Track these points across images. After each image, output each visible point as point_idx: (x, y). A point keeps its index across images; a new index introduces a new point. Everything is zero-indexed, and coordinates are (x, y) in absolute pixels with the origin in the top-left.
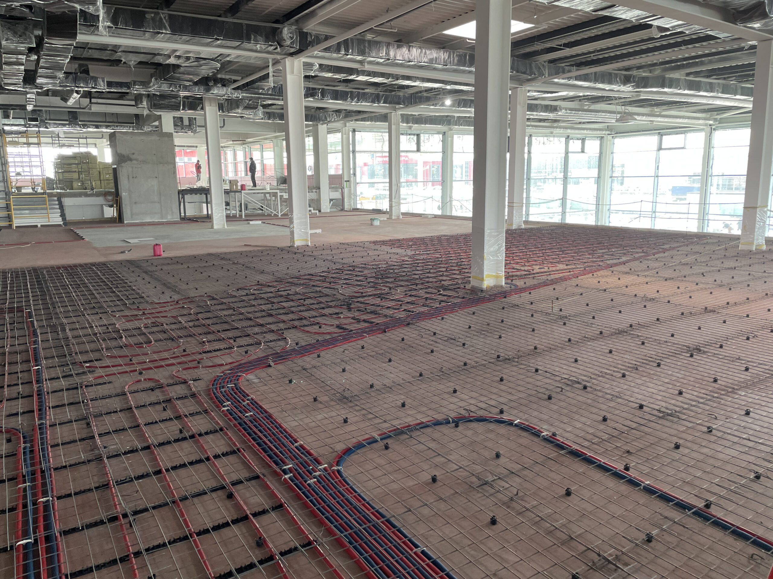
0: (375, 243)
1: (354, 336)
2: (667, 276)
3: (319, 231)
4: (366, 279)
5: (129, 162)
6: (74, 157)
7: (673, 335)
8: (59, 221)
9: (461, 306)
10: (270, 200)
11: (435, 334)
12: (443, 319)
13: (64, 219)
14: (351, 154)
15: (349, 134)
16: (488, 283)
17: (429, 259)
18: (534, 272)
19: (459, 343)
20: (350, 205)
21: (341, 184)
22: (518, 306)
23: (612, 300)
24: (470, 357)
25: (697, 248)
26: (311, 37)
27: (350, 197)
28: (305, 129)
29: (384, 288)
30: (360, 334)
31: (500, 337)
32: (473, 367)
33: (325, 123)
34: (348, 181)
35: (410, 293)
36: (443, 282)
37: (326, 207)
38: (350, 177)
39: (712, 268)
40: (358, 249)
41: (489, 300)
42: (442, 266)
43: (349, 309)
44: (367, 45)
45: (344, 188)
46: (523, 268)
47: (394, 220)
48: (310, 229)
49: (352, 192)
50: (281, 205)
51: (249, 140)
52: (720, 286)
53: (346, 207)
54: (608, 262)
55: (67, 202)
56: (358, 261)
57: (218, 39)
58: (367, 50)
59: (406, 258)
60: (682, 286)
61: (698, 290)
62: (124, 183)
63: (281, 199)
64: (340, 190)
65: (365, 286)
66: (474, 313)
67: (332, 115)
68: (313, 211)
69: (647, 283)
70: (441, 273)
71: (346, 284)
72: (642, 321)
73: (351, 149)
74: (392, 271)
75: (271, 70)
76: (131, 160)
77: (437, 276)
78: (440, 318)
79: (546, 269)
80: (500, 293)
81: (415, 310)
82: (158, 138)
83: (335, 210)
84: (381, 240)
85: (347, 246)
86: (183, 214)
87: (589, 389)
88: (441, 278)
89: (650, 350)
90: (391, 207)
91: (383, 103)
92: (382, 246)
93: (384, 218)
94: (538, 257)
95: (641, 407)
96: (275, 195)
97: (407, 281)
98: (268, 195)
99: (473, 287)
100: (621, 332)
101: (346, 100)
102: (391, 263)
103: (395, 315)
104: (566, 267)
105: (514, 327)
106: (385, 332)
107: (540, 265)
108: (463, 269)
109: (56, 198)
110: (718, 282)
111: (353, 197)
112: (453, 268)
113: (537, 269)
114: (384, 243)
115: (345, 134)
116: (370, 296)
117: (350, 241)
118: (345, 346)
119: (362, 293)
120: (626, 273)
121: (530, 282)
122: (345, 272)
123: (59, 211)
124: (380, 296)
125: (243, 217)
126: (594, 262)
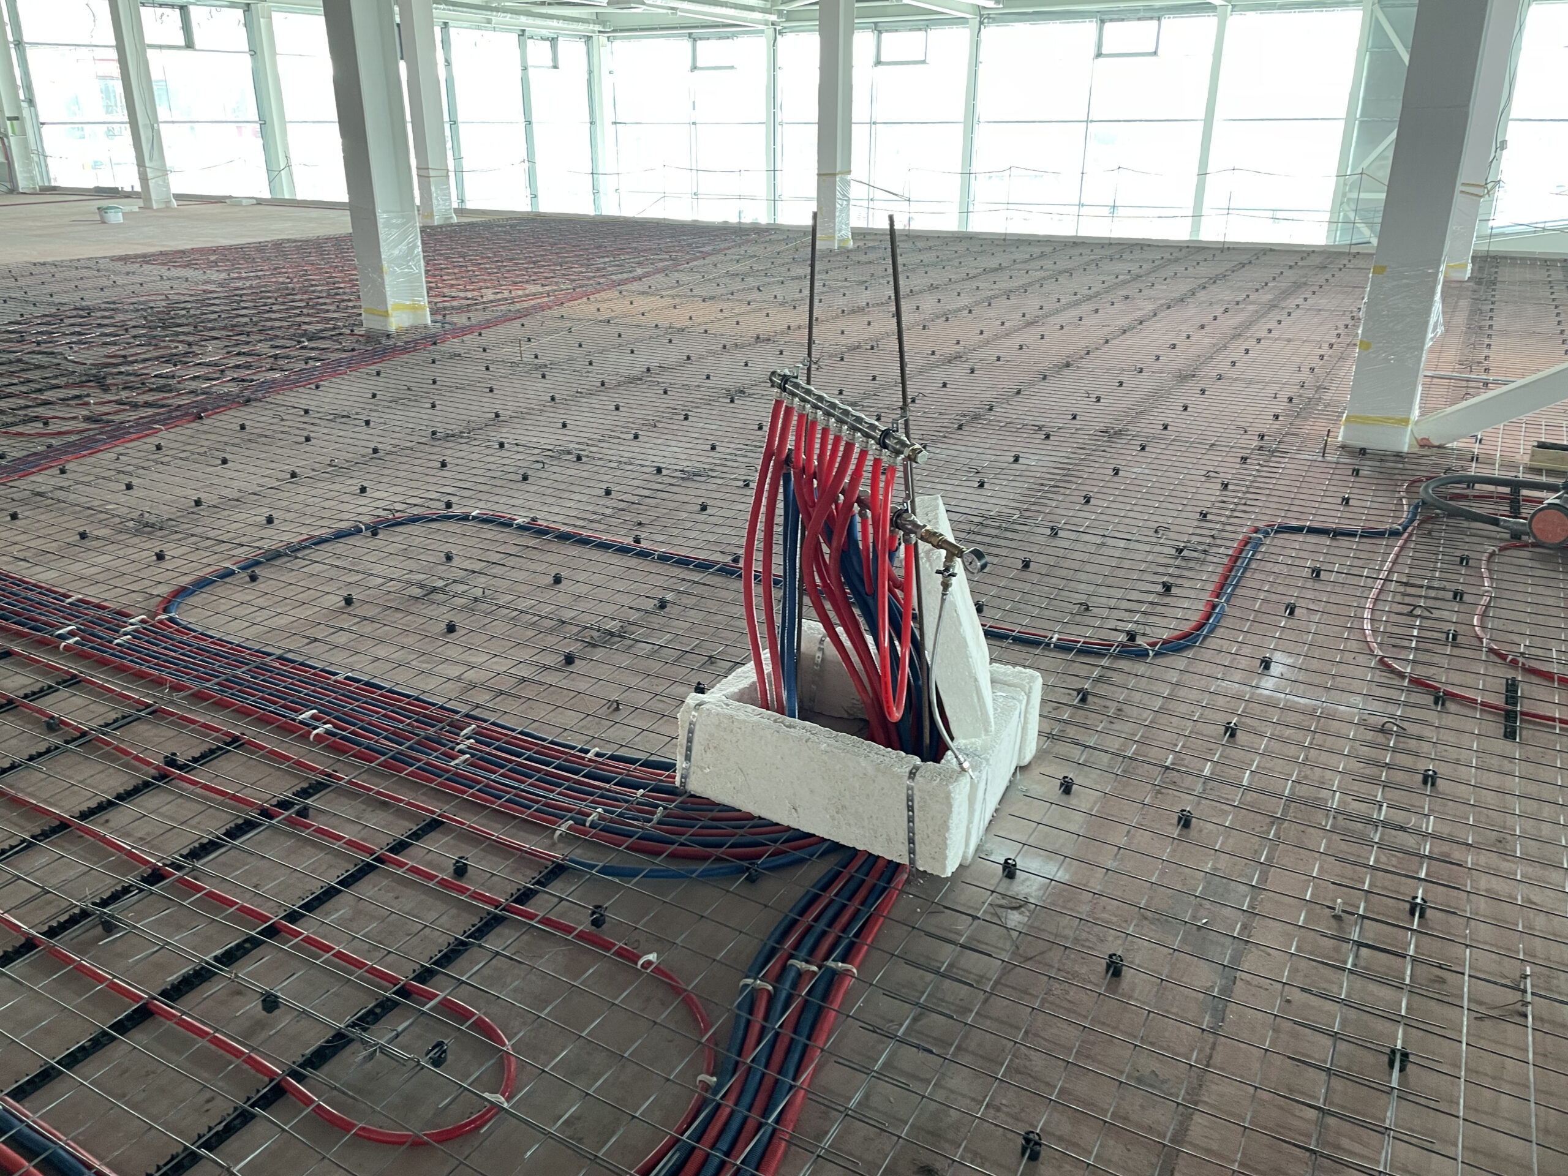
0: (124, 259)
1: (131, 430)
2: (704, 294)
4: (126, 330)
7: (708, 377)
9: (352, 365)
11: (306, 412)
12: (317, 387)
14: (13, 49)
16: (397, 321)
17: (265, 286)
18: (485, 300)
19: (357, 422)
20: (32, 178)
22: (459, 355)
23: (620, 336)
24: (381, 439)
25: (753, 249)
27: (27, 159)
29: (173, 345)
30: (145, 427)
31: (434, 406)
32: (391, 453)
34: (16, 118)
35: (237, 350)
36: (304, 327)
38: (19, 108)
39: (772, 280)
40: (84, 273)
41: (405, 350)
42: (298, 297)
43: (106, 389)
45: (7, 136)
46: (462, 295)
47: (158, 210)
49: (33, 147)
52: (782, 304)
53: (22, 184)
54: (614, 278)
56: (93, 299)
59: (210, 287)
60: (727, 306)
61: (748, 312)
65: (128, 343)
66: (378, 374)
69: (675, 307)
70: (298, 311)
71: (80, 342)
72: (665, 364)
74: (184, 312)
77: (290, 317)
78: (313, 386)
79: (506, 294)
80: (425, 338)
81: (255, 378)
84: (139, 252)
85: (53, 269)
87: (584, 459)
88: (298, 319)
89: (676, 399)
90: (144, 179)
92: (145, 266)
93: (134, 206)
94: (490, 274)
95: (659, 470)
97: (224, 328)
99: (368, 330)
100: (634, 380)
102: (176, 297)
103: (214, 389)
104: (541, 289)
105: (457, 388)
106: (201, 418)
107: (495, 287)
108: (343, 301)
110: (780, 298)
111: (36, 159)
112: (321, 301)
113: (489, 295)
114: (146, 259)
116: (145, 360)
117: (59, 259)
118: (119, 449)
119: (125, 357)
120: (643, 293)
121: (477, 317)
122: (68, 321)
124: (169, 360)
126: (589, 278)
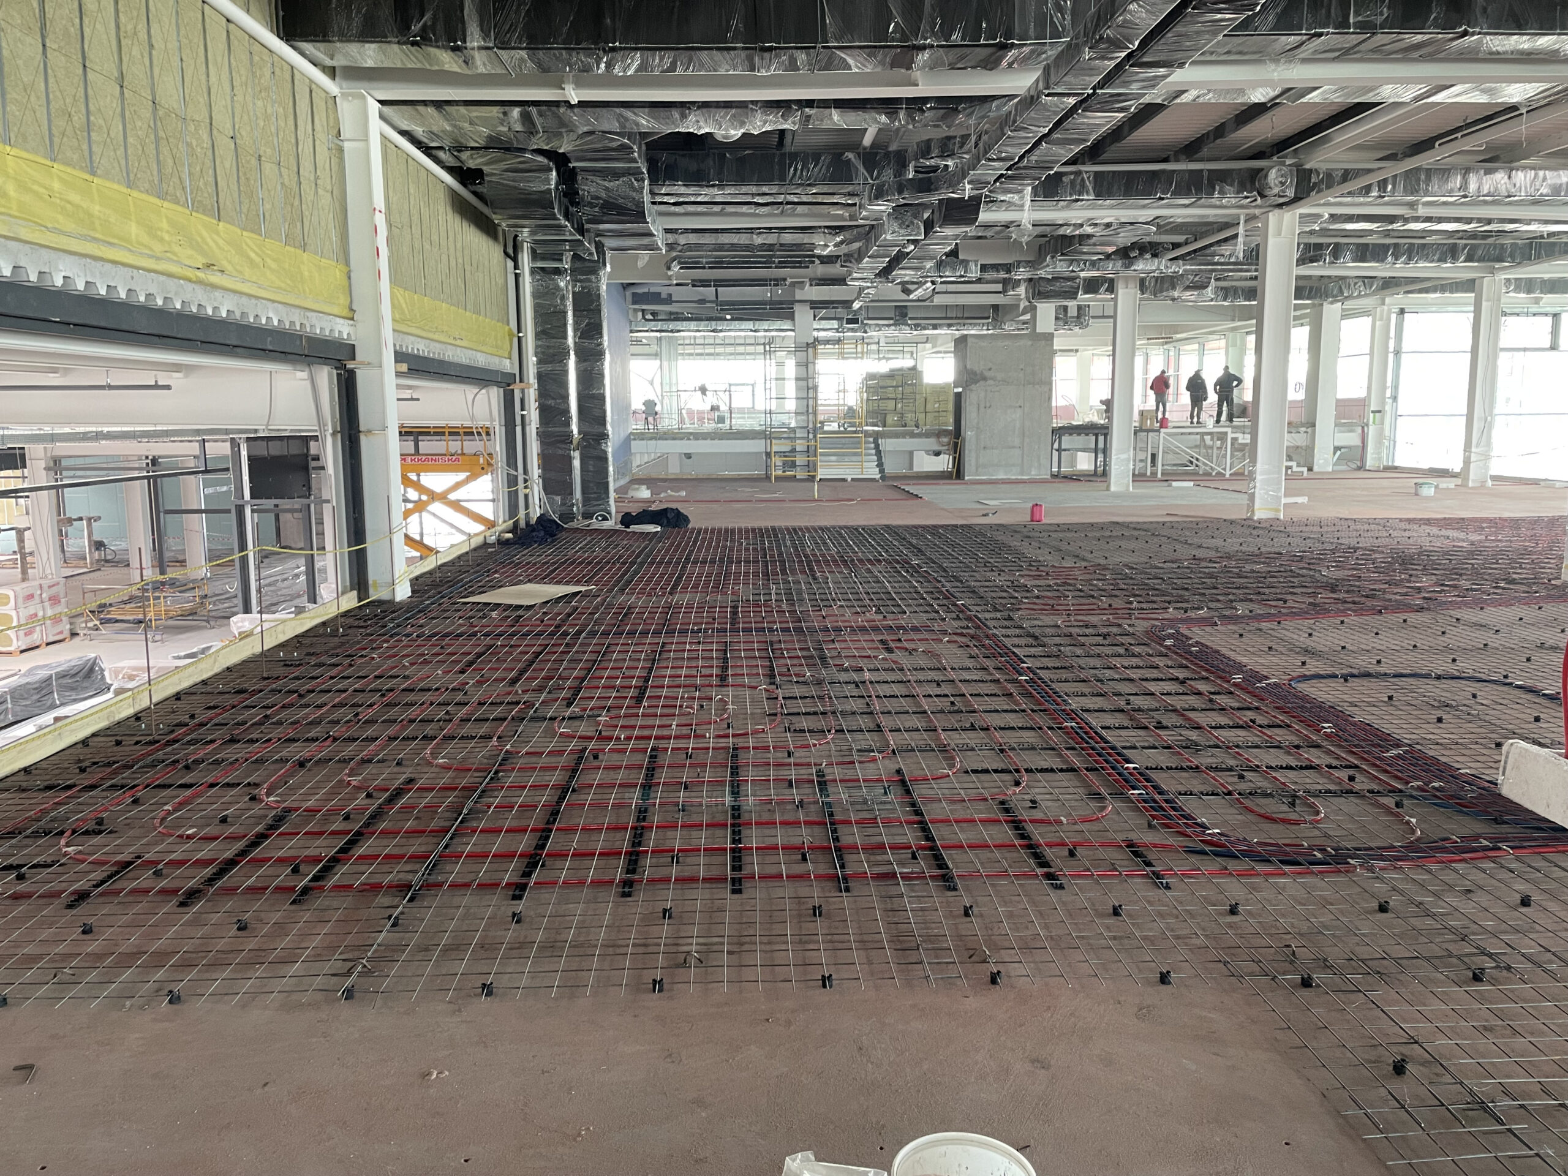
0: (1410, 521)
1: (1332, 612)
3: (1301, 500)
5: (982, 383)
6: (891, 375)
8: (873, 473)
9: (1523, 601)
10: (1212, 448)
11: (1458, 620)
13: (882, 471)
14: (1391, 356)
15: (1389, 319)
19: (1489, 630)
20: (1379, 459)
21: (1362, 416)
24: (1496, 641)
26: (1318, 176)
27: (1379, 444)
28: (1293, 313)
33: (1339, 301)
34: (1379, 412)
37: (1324, 460)
38: (1383, 403)
40: (1372, 527)
43: (1333, 591)
44: (1423, 177)
45: (1367, 425)
47: (1472, 488)
48: (1285, 496)
49: (1387, 433)
50: (1232, 456)
51: (1179, 336)
53: (1370, 463)
55: (886, 444)
56: (1366, 543)
57: (1163, 199)
58: (1423, 186)
59: (1462, 544)
62: (970, 416)
63: (1232, 444)
64: (1359, 430)
65: (1368, 570)
66: (1539, 608)
67: (1355, 284)
68: (1295, 469)
71: (1337, 566)
73: (1391, 349)
74: (1425, 557)
75: (1241, 229)
76: (985, 379)
82: (1030, 343)
83: (1344, 468)
84: (1426, 517)
86: (1055, 469)
91: (1465, 261)
92: (1423, 526)
93: (1450, 483)
96: (1222, 437)
98: (1207, 438)
101: (1382, 260)
102: (1428, 548)
103: (1404, 601)
109: (871, 440)
111: (1386, 443)
114: (1428, 522)
115: (1381, 319)
116: (1372, 580)
117: (1360, 517)
118: (1318, 620)
119: (1360, 577)
122: (1339, 554)
123: (875, 458)
124: (1389, 582)
125: (1159, 475)
